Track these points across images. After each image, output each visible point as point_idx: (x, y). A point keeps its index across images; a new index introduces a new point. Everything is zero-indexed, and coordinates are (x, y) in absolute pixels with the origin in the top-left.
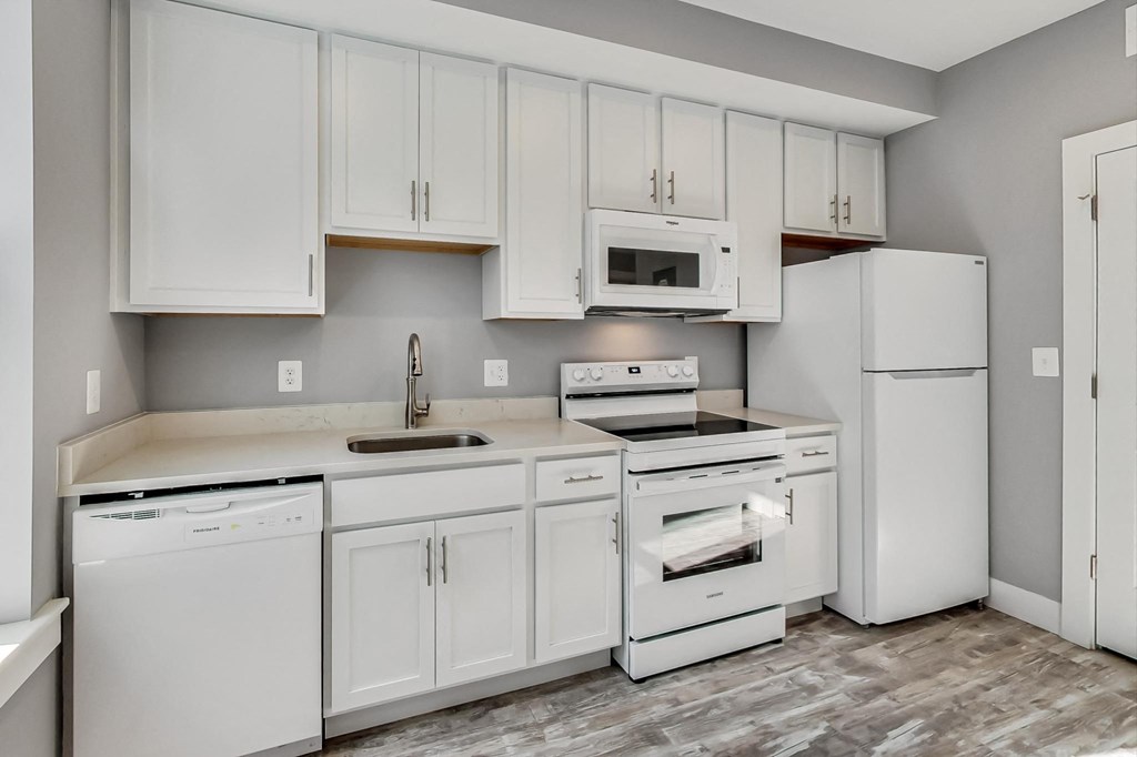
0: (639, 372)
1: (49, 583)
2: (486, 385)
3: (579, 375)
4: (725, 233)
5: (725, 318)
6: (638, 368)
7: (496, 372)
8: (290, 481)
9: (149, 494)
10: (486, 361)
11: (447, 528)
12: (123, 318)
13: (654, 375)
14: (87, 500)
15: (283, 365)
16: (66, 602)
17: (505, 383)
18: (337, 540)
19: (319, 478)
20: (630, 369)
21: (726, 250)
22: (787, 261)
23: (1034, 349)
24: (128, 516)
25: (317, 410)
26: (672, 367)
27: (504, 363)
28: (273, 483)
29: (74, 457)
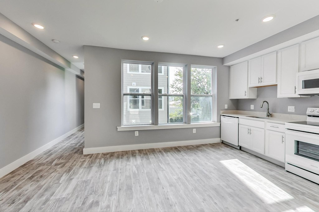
1: (219, 121)
7: (291, 109)
10: (288, 106)
11: (252, 128)
14: (223, 115)
15: (251, 105)
17: (294, 111)
18: (239, 125)
19: (238, 118)
25: (255, 112)
27: (294, 107)
28: (235, 117)
29: (222, 112)
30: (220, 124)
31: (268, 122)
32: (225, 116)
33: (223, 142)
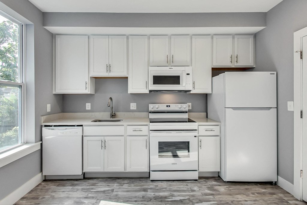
0: (170, 107)
1: (39, 138)
2: (131, 109)
3: (152, 107)
4: (188, 70)
5: (191, 92)
6: (170, 106)
7: (133, 106)
8: (77, 126)
9: (55, 126)
10: (131, 104)
12: (55, 95)
13: (174, 107)
14: (46, 126)
15: (87, 104)
16: (41, 142)
17: (135, 109)
18: (84, 138)
19: (82, 126)
20: (167, 106)
21: (188, 74)
22: (213, 75)
23: (288, 102)
24: (50, 129)
26: (180, 105)
27: (135, 104)
28: (74, 126)
29: (43, 118)
30: (42, 144)
31: (128, 125)
32: (51, 126)
33: (46, 180)
